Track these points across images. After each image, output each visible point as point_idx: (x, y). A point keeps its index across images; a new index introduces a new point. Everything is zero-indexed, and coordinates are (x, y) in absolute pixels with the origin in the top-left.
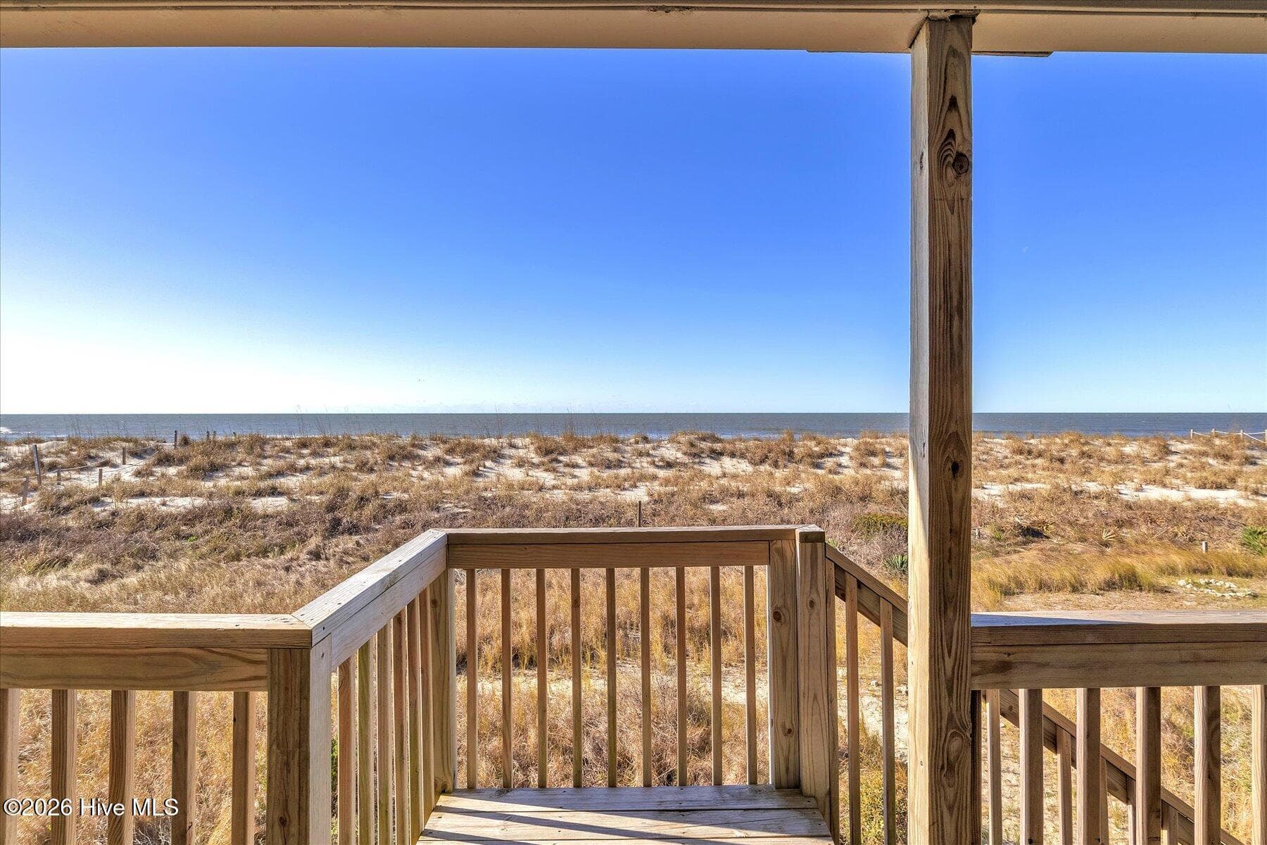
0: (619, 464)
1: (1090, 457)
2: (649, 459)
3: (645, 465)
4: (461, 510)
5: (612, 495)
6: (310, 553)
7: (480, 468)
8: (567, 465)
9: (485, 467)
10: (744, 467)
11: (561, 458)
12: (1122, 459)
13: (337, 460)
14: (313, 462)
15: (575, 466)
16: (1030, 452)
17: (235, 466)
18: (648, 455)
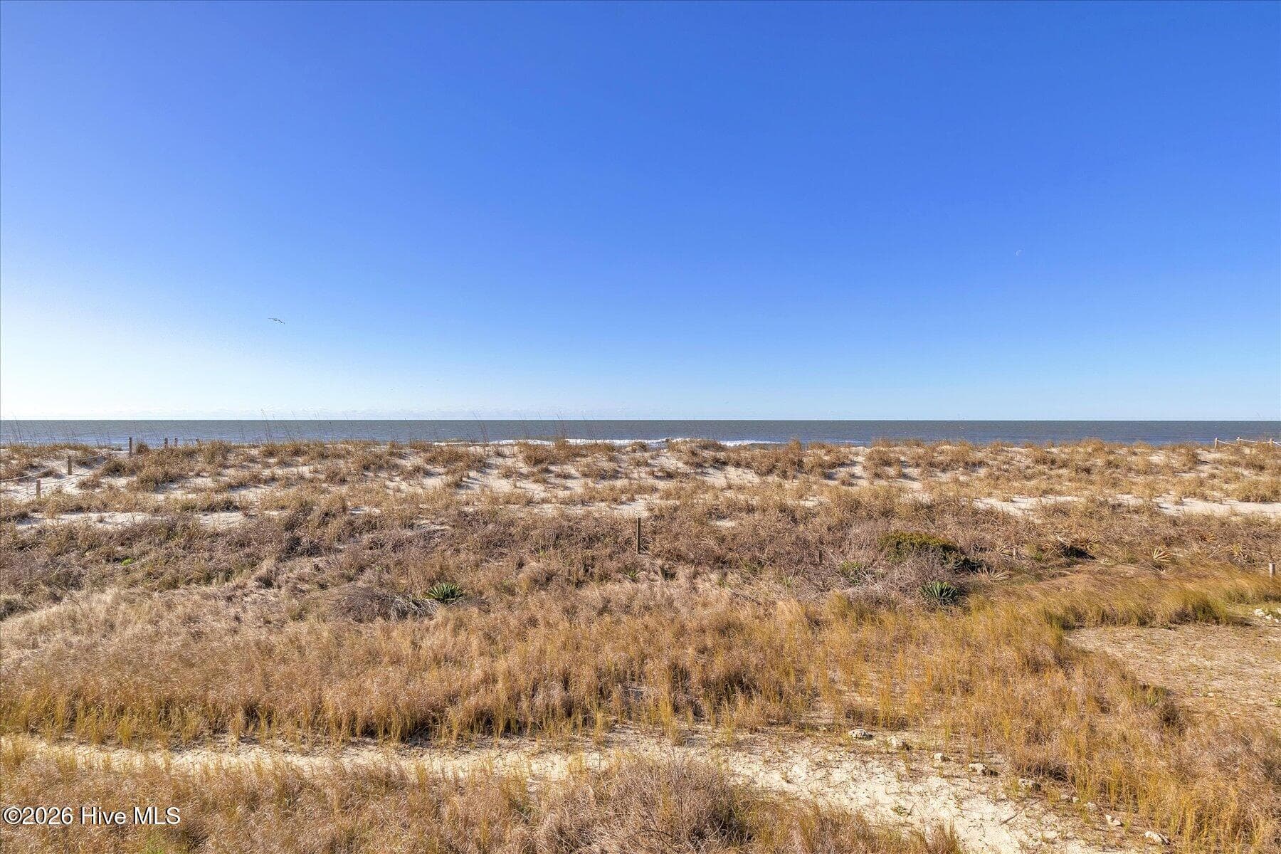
0: (615, 475)
1: (1117, 466)
2: (648, 469)
3: (643, 475)
4: (438, 527)
5: (608, 509)
6: (260, 579)
7: (464, 479)
8: (559, 476)
9: (469, 477)
10: (750, 477)
11: (552, 468)
12: (1150, 469)
13: (305, 471)
14: (279, 472)
15: (567, 476)
16: (1053, 462)
17: (192, 477)
18: (647, 464)
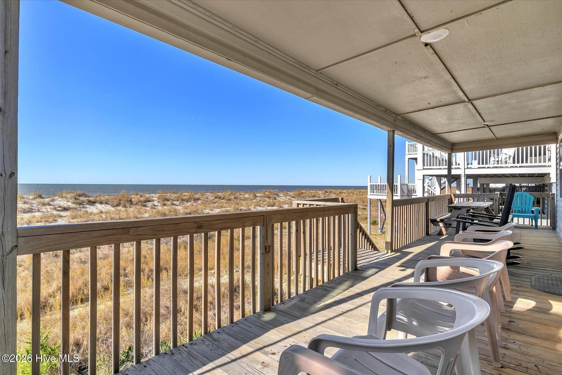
10: (109, 208)
